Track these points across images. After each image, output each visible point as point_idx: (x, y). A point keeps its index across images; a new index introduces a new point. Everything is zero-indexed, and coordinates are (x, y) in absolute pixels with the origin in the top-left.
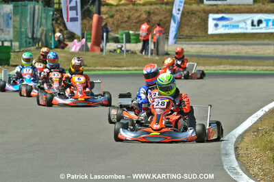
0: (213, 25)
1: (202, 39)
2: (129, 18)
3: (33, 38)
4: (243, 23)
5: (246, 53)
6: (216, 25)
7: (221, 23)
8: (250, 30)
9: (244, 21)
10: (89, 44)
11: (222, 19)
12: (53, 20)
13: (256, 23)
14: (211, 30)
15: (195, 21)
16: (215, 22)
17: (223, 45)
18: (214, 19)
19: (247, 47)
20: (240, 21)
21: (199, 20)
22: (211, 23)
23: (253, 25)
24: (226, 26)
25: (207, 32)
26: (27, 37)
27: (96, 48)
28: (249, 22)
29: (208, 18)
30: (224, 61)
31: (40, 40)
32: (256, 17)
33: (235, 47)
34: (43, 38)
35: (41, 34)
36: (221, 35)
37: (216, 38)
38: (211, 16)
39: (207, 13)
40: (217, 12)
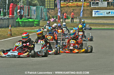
0: (94, 14)
1: (91, 18)
2: (67, 11)
3: (41, 18)
4: (104, 13)
5: (106, 22)
6: (95, 14)
7: (96, 13)
8: (106, 15)
9: (104, 12)
10: (57, 20)
11: (97, 12)
12: (47, 12)
15: (88, 12)
16: (95, 13)
17: (98, 20)
18: (94, 12)
19: (106, 21)
20: (103, 12)
21: (89, 12)
23: (107, 14)
24: (98, 14)
25: (92, 16)
26: (40, 17)
27: (59, 21)
31: (43, 18)
32: (108, 11)
33: (102, 21)
34: (44, 18)
35: (44, 16)
36: (97, 17)
37: (95, 18)
38: (94, 11)
39: (92, 10)
40: (96, 10)
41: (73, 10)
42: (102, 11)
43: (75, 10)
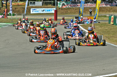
1: (29, 15)
4: (40, 11)
6: (33, 11)
7: (34, 11)
8: (41, 12)
9: (40, 10)
11: (34, 10)
13: (43, 11)
14: (32, 12)
15: (27, 10)
22: (31, 11)
23: (42, 11)
25: (30, 13)
28: (41, 10)
29: (30, 9)
30: (36, 21)
32: (43, 9)
38: (31, 9)
39: (30, 8)
40: (33, 8)
41: (15, 8)
42: (38, 9)
43: (17, 8)
